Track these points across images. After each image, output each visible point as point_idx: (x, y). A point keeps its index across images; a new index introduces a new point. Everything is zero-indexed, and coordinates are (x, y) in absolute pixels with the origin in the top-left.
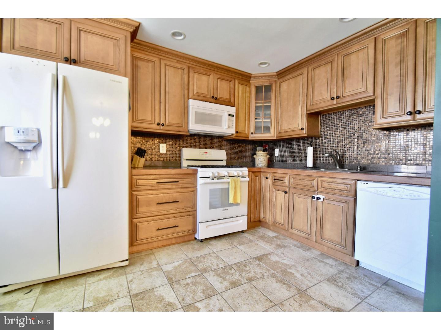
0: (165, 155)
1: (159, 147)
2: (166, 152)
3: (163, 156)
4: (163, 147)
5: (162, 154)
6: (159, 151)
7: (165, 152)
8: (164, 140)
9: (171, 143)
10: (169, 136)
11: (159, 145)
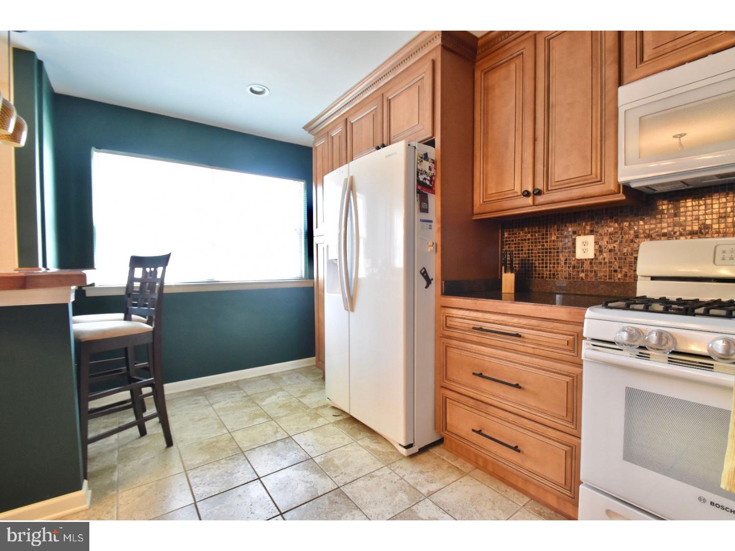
0: (591, 263)
1: (574, 244)
2: (595, 255)
3: (587, 266)
4: (585, 244)
5: (582, 262)
6: (574, 256)
7: (592, 256)
8: (587, 225)
9: (611, 230)
10: (604, 212)
11: (574, 240)
